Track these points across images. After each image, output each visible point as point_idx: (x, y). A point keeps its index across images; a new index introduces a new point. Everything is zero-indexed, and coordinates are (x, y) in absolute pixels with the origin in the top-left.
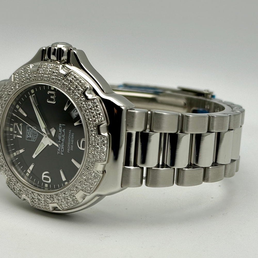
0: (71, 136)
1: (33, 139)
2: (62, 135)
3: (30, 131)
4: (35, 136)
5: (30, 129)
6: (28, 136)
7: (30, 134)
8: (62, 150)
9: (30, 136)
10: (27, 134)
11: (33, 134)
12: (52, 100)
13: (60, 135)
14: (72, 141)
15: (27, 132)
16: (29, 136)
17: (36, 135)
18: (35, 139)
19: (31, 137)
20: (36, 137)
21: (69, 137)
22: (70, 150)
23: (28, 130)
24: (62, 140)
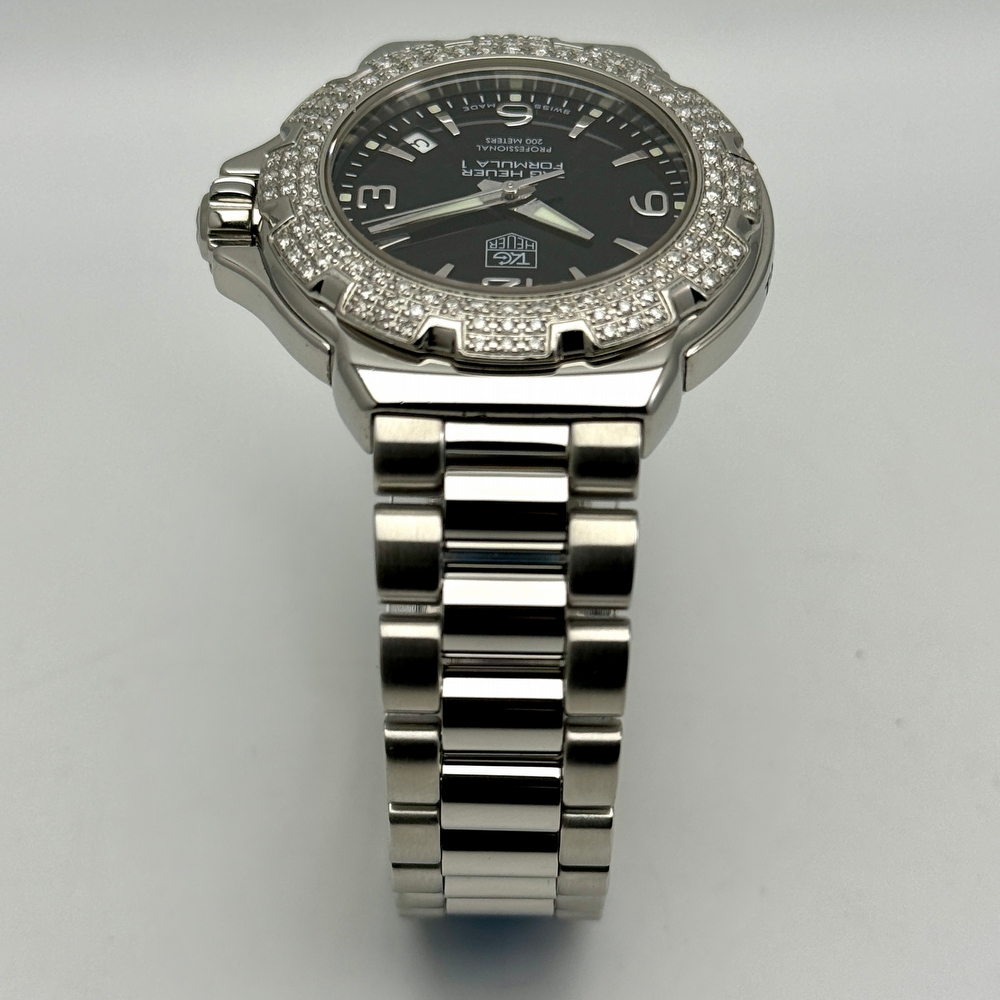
0: (497, 145)
1: (530, 248)
2: (497, 169)
3: (505, 258)
4: (519, 241)
5: (495, 257)
6: (524, 263)
7: (514, 258)
8: (548, 166)
9: (519, 256)
10: (515, 264)
11: (512, 247)
12: (385, 194)
13: (499, 173)
14: (511, 141)
15: (508, 265)
16: (520, 260)
17: (512, 239)
18: (530, 243)
19: (523, 254)
20: (521, 238)
21: (502, 148)
22: (542, 146)
23: (502, 263)
24: (516, 167)
